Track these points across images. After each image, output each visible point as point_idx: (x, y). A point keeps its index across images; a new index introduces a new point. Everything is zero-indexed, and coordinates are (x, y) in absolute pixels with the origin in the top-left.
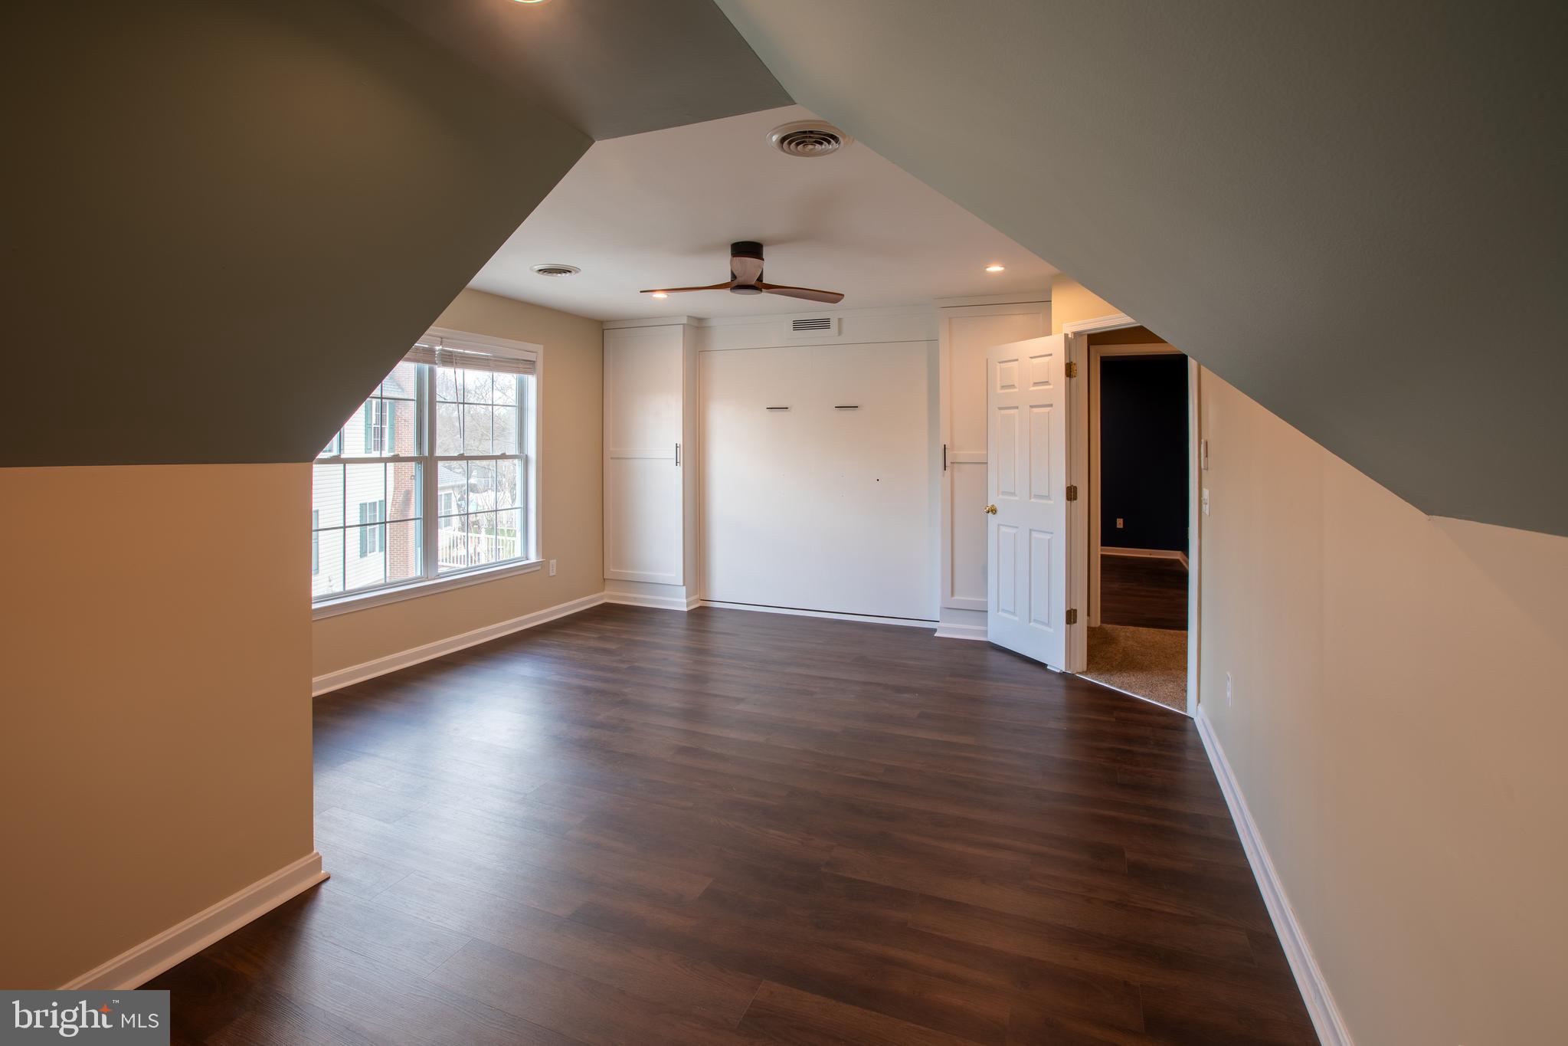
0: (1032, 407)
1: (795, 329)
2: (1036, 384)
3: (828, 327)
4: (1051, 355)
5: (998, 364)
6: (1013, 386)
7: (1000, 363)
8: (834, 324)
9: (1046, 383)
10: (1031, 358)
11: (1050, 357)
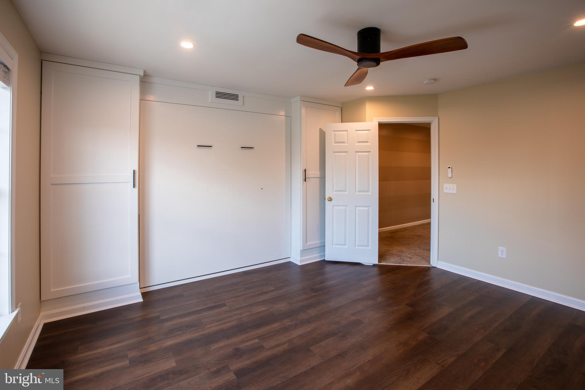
0: (356, 152)
1: (217, 97)
2: (359, 142)
3: (237, 100)
4: (369, 130)
5: (333, 132)
6: (344, 142)
7: (334, 131)
8: (240, 98)
9: (367, 142)
10: (356, 130)
11: (369, 131)
